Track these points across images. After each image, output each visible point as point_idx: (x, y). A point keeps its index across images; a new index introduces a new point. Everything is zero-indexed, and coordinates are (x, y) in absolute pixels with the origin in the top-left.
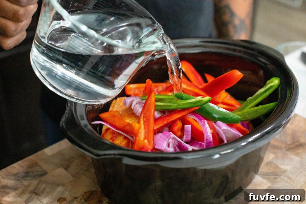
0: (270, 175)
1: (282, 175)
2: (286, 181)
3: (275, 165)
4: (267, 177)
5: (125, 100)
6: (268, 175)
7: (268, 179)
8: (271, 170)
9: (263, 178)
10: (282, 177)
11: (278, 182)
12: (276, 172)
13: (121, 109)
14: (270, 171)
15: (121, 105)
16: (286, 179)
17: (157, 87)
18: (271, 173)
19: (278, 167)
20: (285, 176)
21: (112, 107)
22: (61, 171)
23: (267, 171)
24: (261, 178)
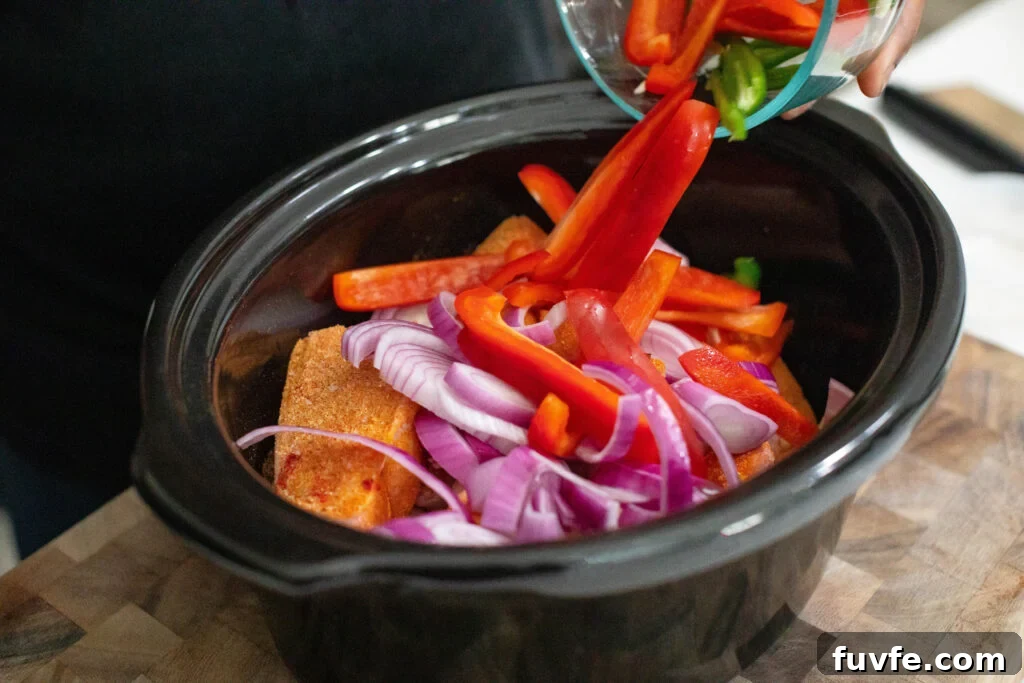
0: (875, 551)
1: (912, 544)
2: (930, 563)
3: (883, 510)
4: (863, 556)
5: (344, 341)
6: (866, 550)
7: (868, 564)
8: (873, 530)
9: (850, 561)
10: (914, 551)
11: (904, 571)
12: (889, 536)
13: (331, 373)
14: (871, 536)
15: (329, 359)
16: (928, 556)
17: (446, 271)
18: (875, 540)
19: (892, 517)
20: (924, 546)
21: (295, 368)
22: (130, 618)
23: (862, 535)
24: (844, 564)
